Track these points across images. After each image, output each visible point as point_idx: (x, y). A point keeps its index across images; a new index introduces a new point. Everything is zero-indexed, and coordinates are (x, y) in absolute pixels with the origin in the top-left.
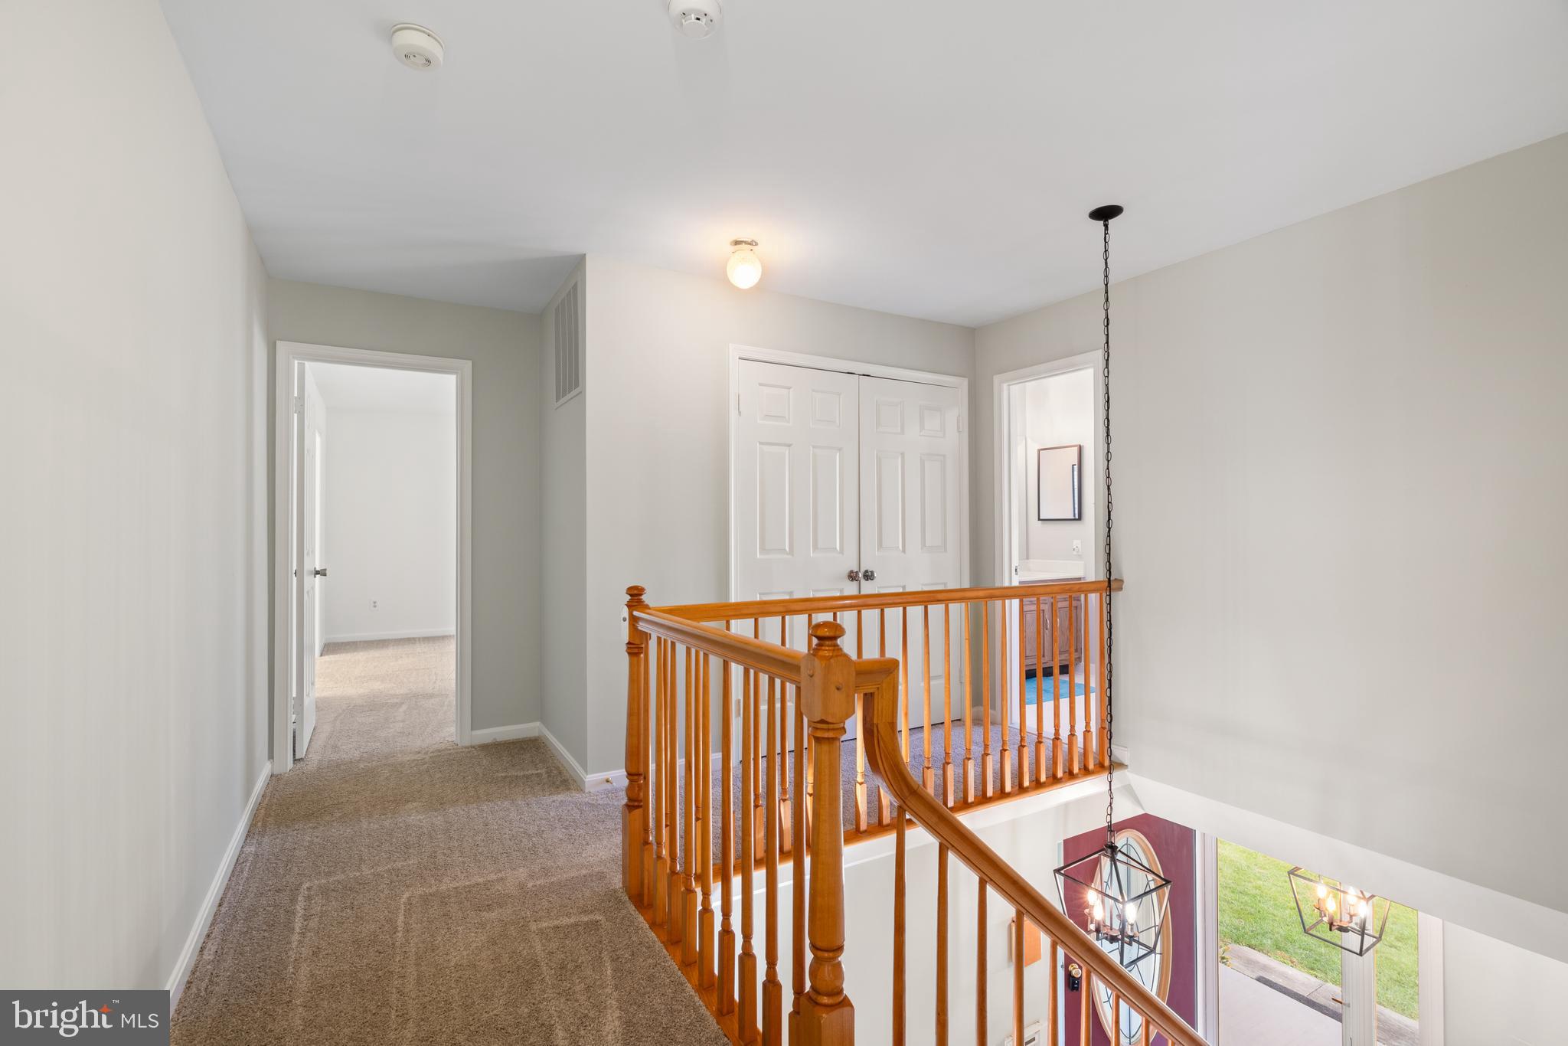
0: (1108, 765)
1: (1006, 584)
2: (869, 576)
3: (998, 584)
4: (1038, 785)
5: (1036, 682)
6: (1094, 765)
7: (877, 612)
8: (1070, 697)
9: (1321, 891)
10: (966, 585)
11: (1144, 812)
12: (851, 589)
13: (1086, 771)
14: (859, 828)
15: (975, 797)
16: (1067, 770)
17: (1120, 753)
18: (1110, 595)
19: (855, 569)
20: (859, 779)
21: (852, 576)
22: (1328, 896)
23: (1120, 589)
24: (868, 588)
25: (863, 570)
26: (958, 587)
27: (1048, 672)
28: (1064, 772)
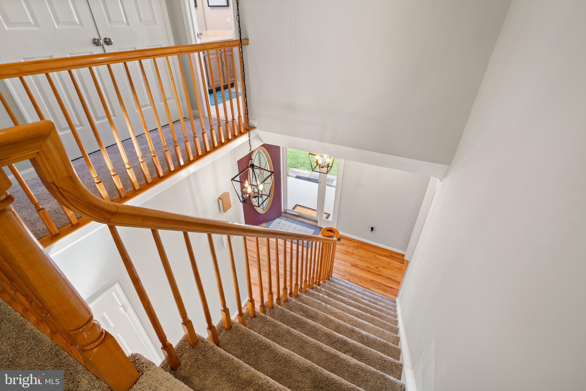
0: (249, 128)
1: (194, 43)
2: (108, 42)
3: (189, 44)
4: (221, 144)
5: (213, 95)
6: (244, 130)
7: (121, 64)
8: (230, 100)
9: (317, 157)
10: (173, 45)
11: (263, 143)
12: (98, 50)
13: (241, 134)
14: (136, 189)
15: (194, 157)
16: (233, 135)
17: (252, 122)
18: (242, 47)
19: (97, 37)
20: (127, 166)
21: (96, 43)
22: (319, 159)
23: (248, 44)
24: (109, 49)
25: (103, 38)
26: (168, 46)
27: (218, 89)
28: (232, 136)
